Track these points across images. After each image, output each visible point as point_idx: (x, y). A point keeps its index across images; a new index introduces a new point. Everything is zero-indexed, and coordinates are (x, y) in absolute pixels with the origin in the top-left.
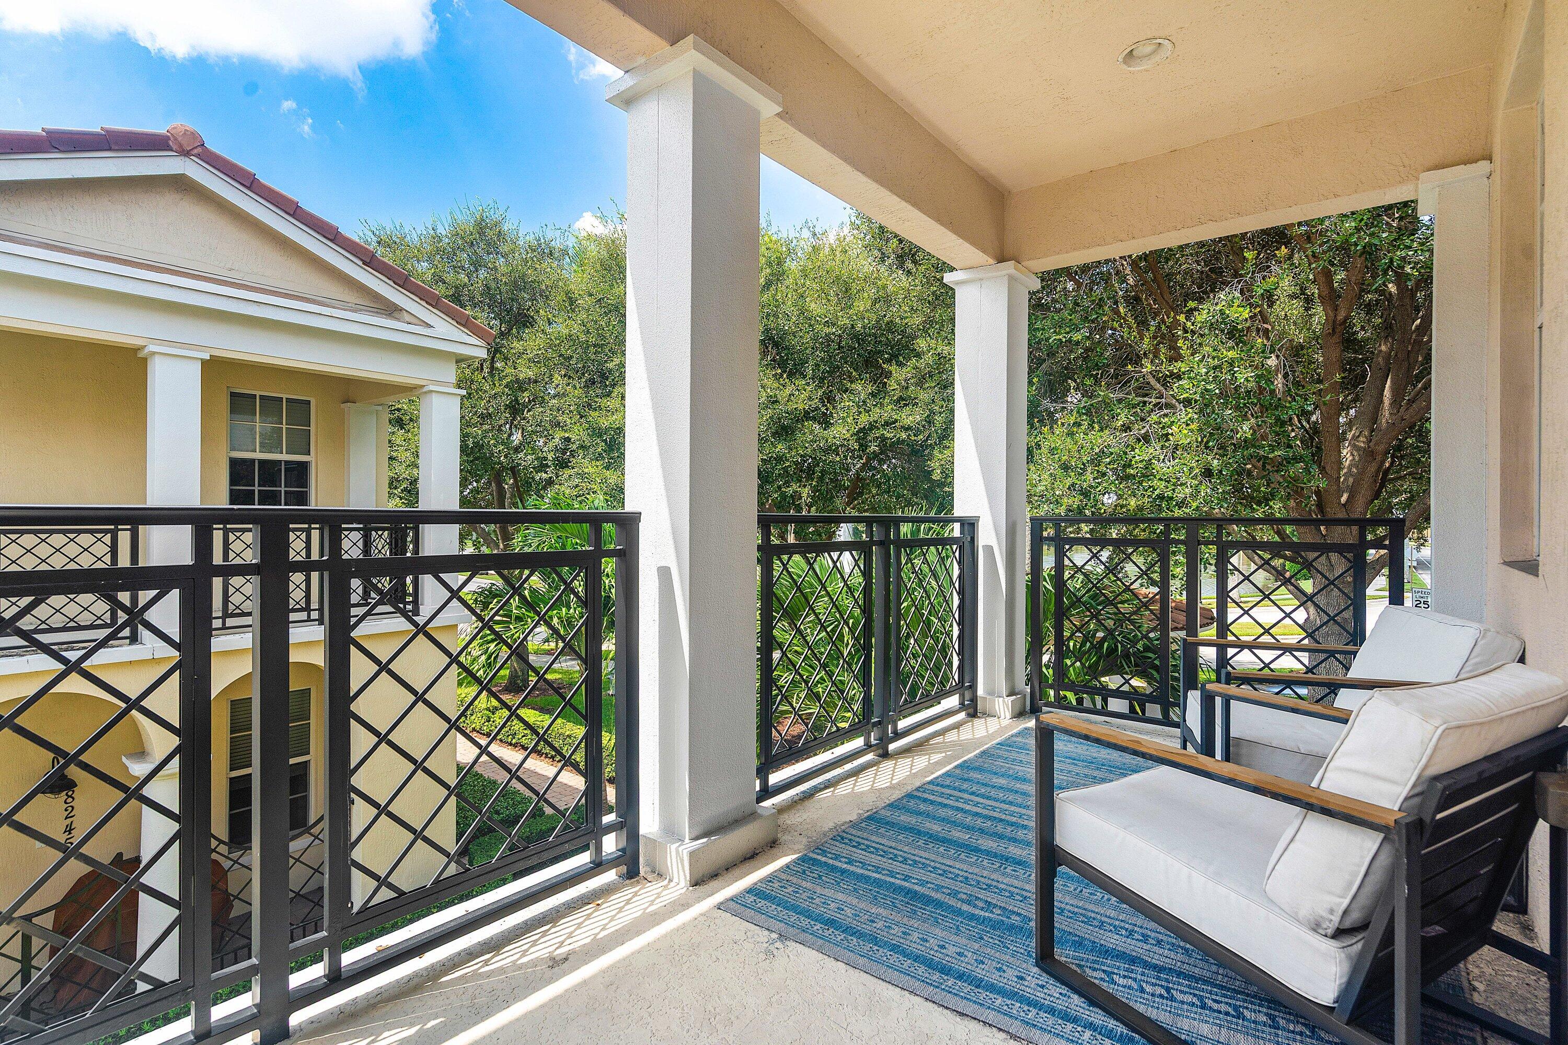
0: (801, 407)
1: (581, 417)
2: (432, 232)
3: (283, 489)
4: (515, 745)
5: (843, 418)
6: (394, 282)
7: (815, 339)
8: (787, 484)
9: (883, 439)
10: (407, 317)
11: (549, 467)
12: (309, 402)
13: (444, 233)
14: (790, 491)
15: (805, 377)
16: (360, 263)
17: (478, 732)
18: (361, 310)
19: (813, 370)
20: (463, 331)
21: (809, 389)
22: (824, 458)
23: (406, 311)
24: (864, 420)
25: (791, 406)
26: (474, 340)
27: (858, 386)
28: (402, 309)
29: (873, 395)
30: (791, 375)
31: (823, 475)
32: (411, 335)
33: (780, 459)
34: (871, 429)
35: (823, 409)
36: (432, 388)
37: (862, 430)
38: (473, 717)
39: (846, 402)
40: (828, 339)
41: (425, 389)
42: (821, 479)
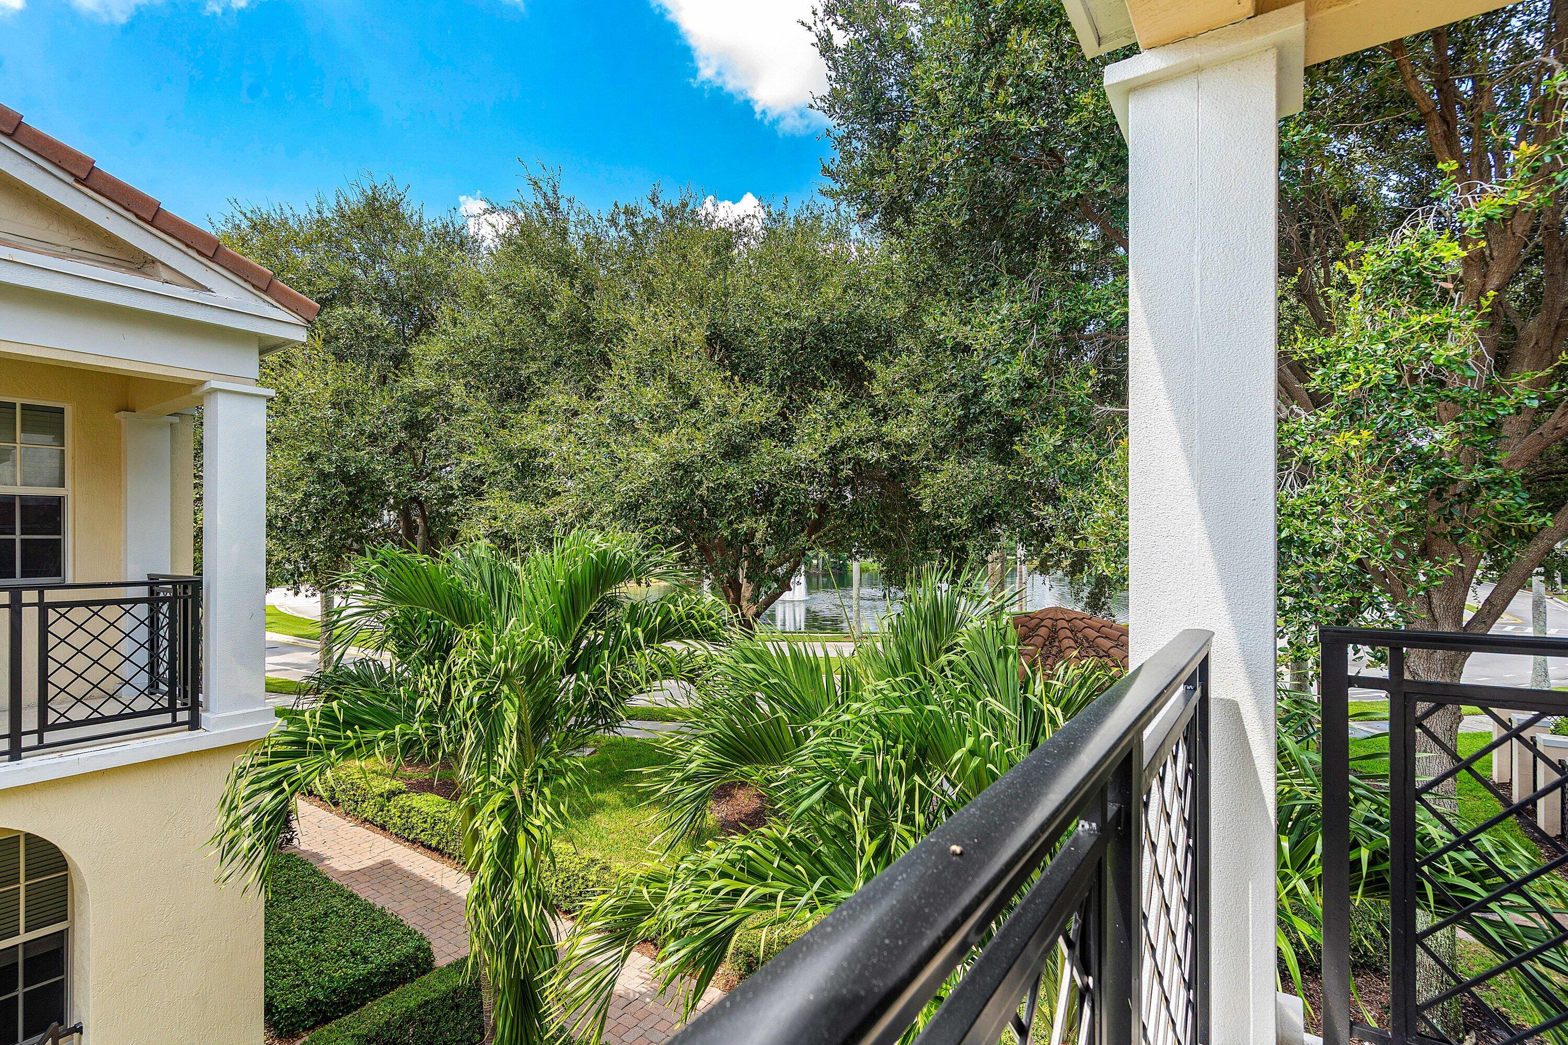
0: (756, 420)
1: (487, 436)
2: (317, 216)
3: (18, 537)
4: (414, 841)
5: (809, 434)
6: (137, 216)
7: (773, 336)
8: (740, 519)
9: (858, 461)
10: (165, 274)
11: (457, 497)
12: (61, 411)
13: (330, 216)
14: (743, 527)
15: (760, 385)
16: (70, 180)
17: (371, 822)
18: (80, 258)
19: (771, 375)
20: (265, 301)
21: (765, 397)
22: (785, 485)
23: (163, 264)
24: (835, 436)
25: (745, 418)
26: (282, 314)
27: (827, 395)
28: (154, 261)
29: (844, 406)
30: (743, 379)
31: (784, 507)
32: (170, 301)
33: (730, 487)
34: (842, 449)
35: (783, 424)
36: (215, 384)
37: (832, 449)
38: (364, 805)
39: (814, 413)
40: (789, 337)
41: (206, 387)
42: (782, 511)
